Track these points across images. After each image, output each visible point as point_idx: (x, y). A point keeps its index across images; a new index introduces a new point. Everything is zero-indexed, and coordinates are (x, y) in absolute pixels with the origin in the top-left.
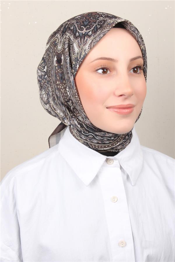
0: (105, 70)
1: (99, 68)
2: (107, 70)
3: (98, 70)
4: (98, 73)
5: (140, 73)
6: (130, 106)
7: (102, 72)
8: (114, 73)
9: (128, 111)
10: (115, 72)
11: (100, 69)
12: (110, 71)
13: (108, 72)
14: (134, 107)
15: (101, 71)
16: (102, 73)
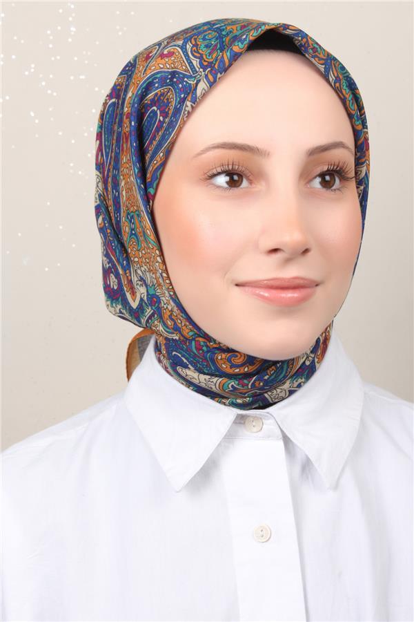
0: (236, 178)
1: (215, 172)
2: (241, 176)
3: (215, 175)
4: (212, 184)
5: (338, 189)
6: (301, 282)
7: (227, 183)
8: (260, 187)
9: (296, 295)
10: (263, 183)
11: (219, 174)
12: (251, 182)
13: (245, 183)
14: (317, 285)
15: (222, 180)
16: (226, 185)
